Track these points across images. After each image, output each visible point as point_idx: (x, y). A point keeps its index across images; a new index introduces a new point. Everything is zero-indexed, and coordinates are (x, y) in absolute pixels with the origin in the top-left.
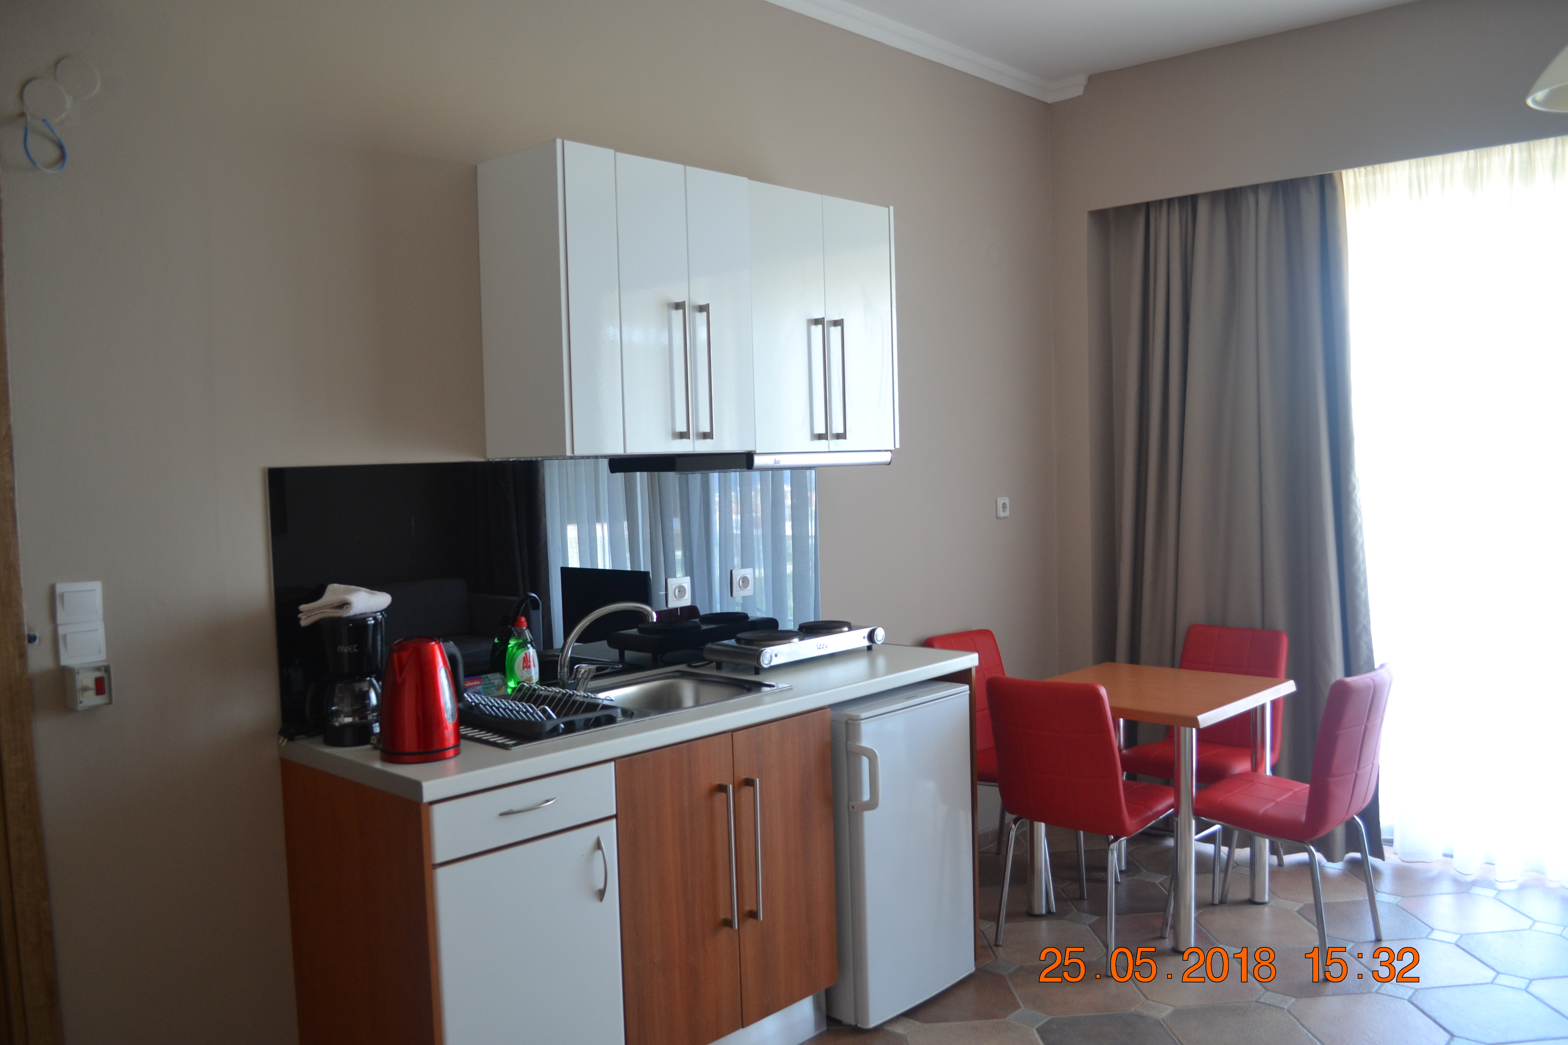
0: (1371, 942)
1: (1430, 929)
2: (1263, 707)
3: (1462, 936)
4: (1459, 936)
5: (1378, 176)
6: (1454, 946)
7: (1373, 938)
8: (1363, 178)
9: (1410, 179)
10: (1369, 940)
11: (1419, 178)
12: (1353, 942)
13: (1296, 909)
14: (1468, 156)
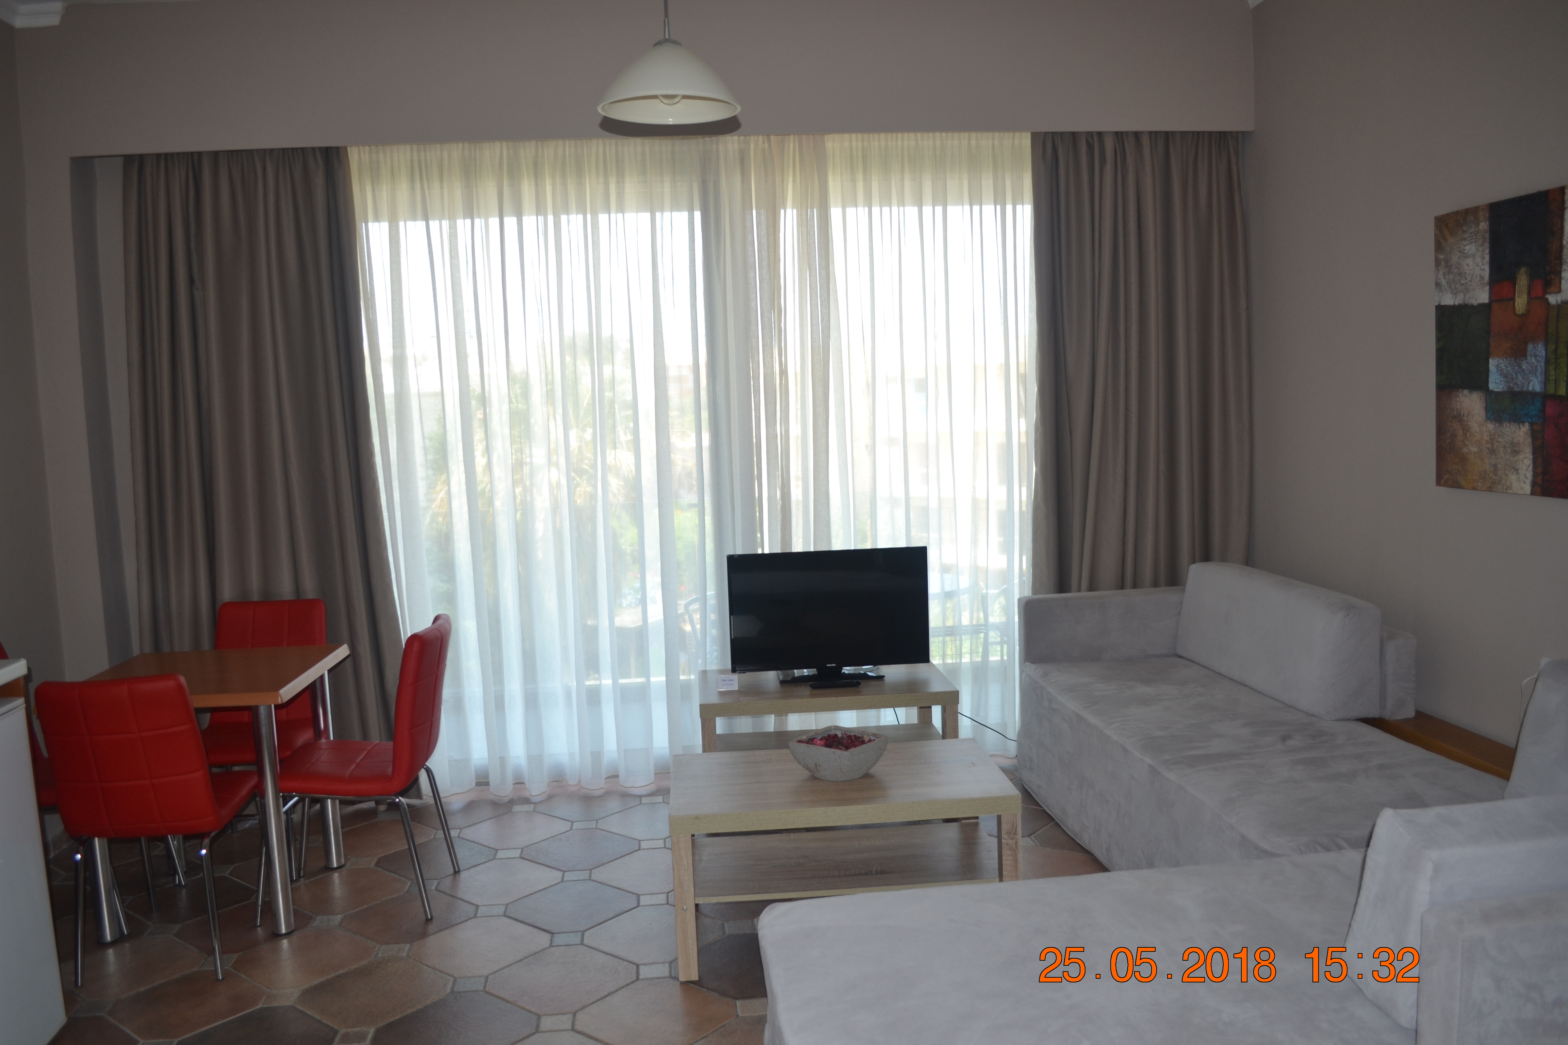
0: (451, 875)
1: (494, 850)
2: (322, 677)
3: (522, 850)
4: (520, 850)
5: (381, 156)
6: (520, 859)
7: (452, 871)
8: (367, 155)
9: (412, 161)
10: (449, 874)
11: (419, 161)
12: (436, 879)
13: (373, 864)
14: (463, 147)
